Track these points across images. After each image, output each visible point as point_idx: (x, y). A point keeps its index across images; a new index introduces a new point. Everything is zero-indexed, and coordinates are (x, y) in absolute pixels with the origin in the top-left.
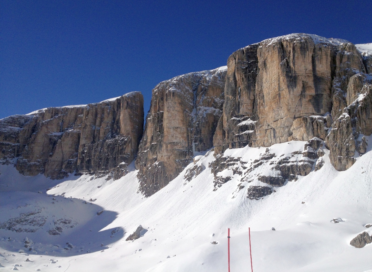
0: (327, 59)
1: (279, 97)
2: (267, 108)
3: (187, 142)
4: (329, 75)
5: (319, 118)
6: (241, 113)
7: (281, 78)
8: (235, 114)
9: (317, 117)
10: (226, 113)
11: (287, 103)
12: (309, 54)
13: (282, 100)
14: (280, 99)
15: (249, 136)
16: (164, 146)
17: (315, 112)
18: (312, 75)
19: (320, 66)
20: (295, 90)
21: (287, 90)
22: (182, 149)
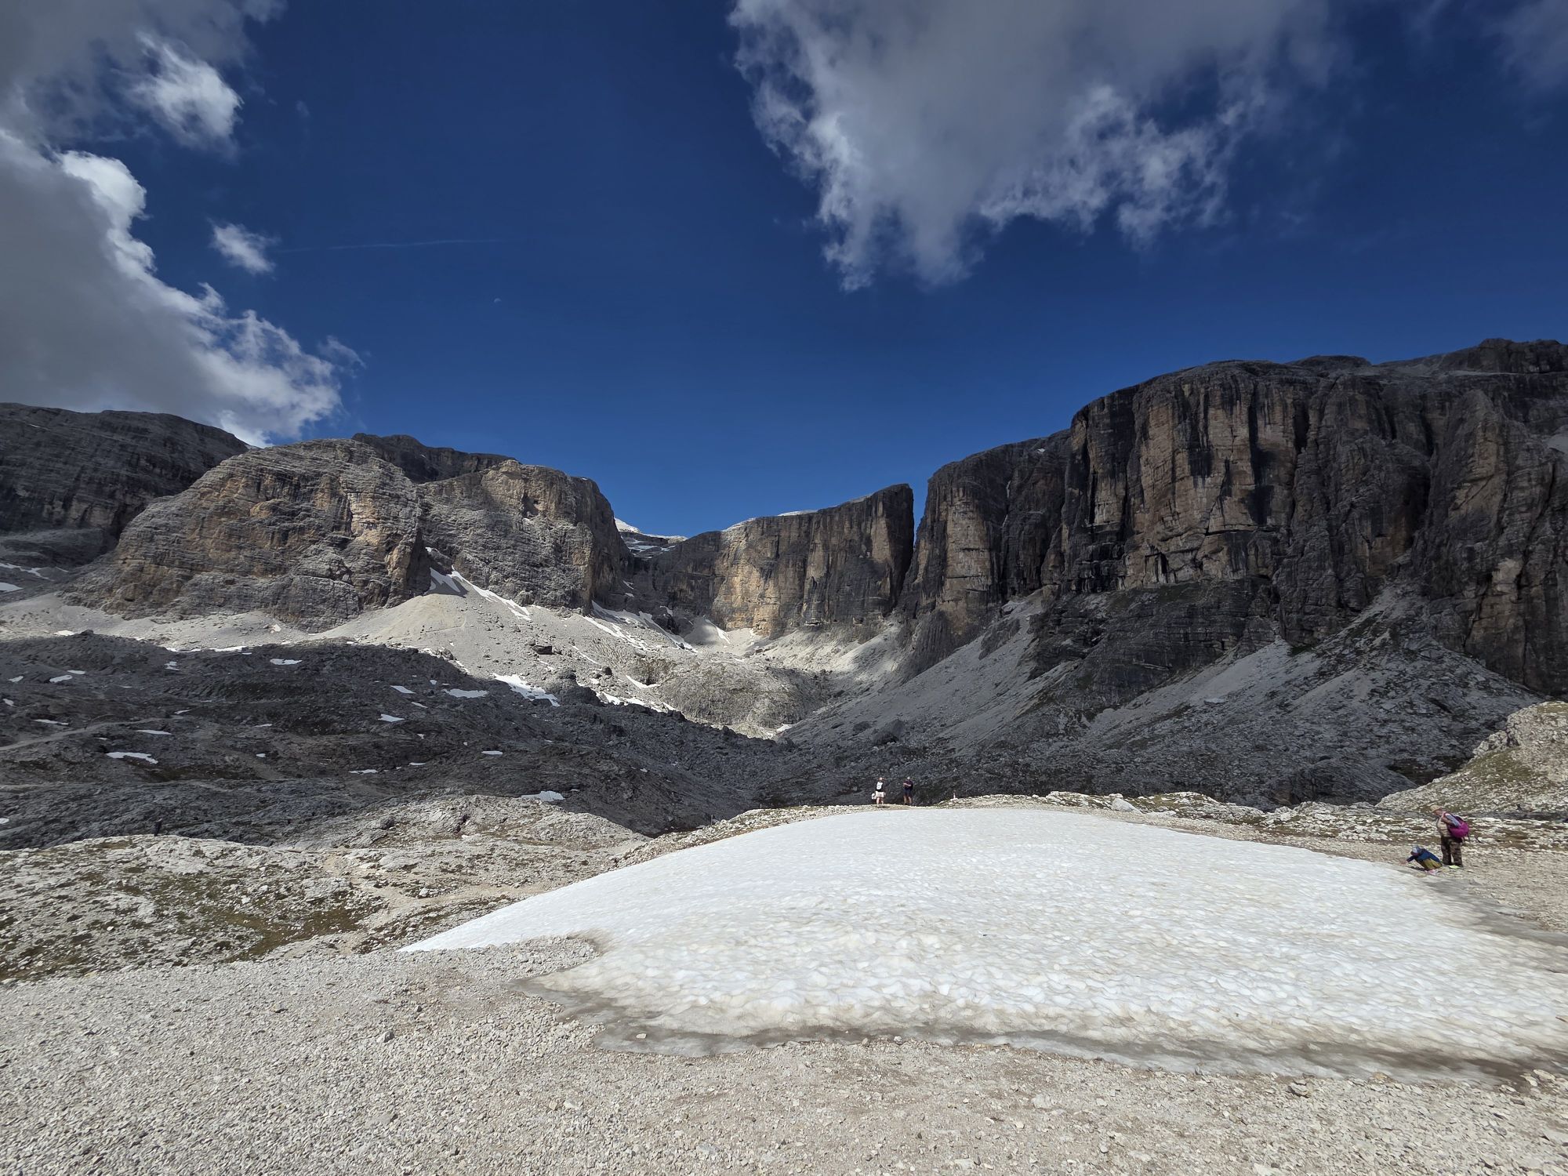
0: (1285, 413)
1: (1174, 493)
2: (1149, 515)
3: (990, 576)
4: (1291, 445)
6: (1098, 521)
7: (1179, 456)
10: (1067, 524)
12: (1243, 407)
16: (948, 585)
17: (1251, 523)
18: (1248, 449)
19: (1268, 430)
20: (1208, 480)
21: (1191, 479)
22: (981, 589)
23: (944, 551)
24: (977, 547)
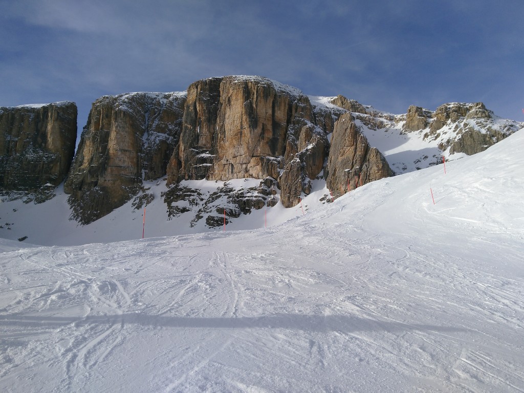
0: (285, 106)
1: (241, 135)
2: (227, 144)
3: (136, 168)
4: (285, 121)
5: (273, 160)
6: (200, 144)
7: (244, 117)
8: (194, 145)
9: (273, 158)
10: (184, 143)
11: (247, 142)
12: (271, 100)
13: (243, 138)
14: (241, 137)
15: (207, 169)
17: (270, 153)
18: (271, 119)
19: (279, 112)
20: (256, 131)
21: (249, 130)
22: (130, 174)
24: (130, 149)
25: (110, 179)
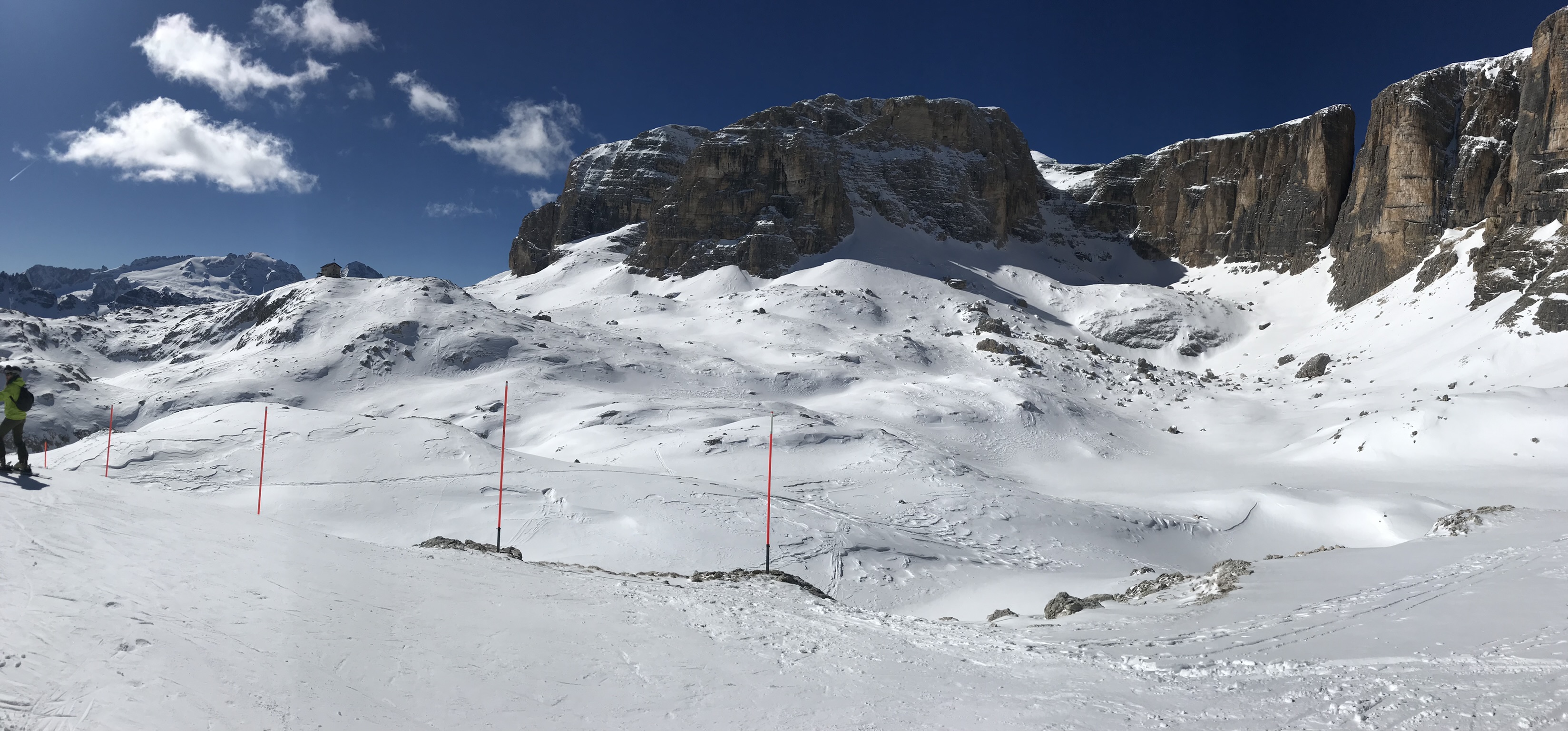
3: (1431, 207)
6: (1551, 148)
8: (1537, 150)
10: (1519, 151)
16: (1386, 215)
22: (1420, 220)
23: (1384, 178)
24: (1420, 174)
25: (1387, 229)
